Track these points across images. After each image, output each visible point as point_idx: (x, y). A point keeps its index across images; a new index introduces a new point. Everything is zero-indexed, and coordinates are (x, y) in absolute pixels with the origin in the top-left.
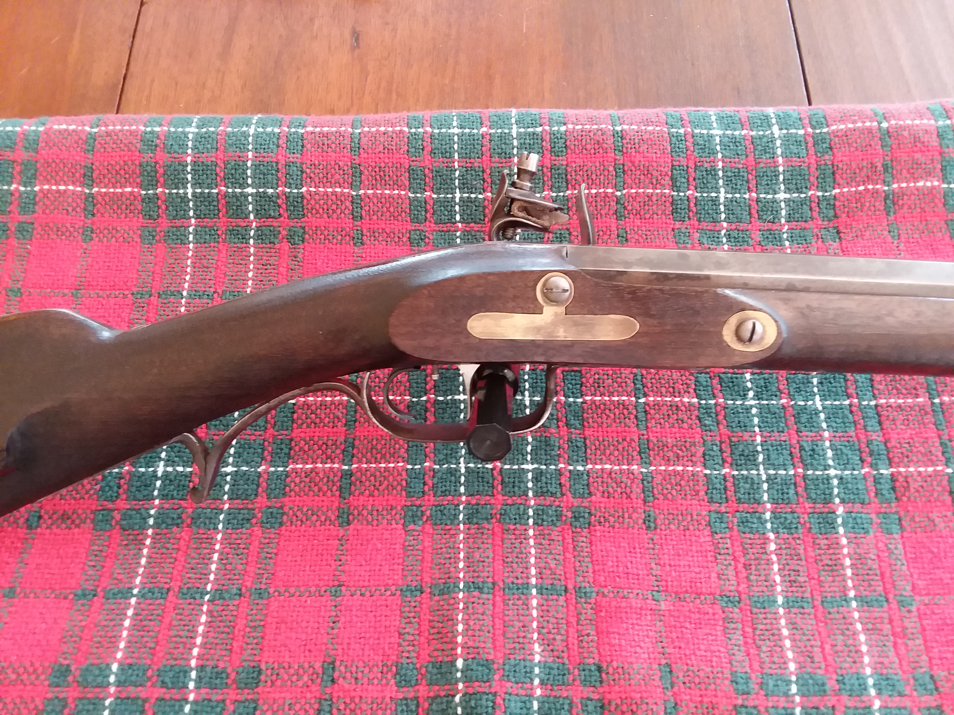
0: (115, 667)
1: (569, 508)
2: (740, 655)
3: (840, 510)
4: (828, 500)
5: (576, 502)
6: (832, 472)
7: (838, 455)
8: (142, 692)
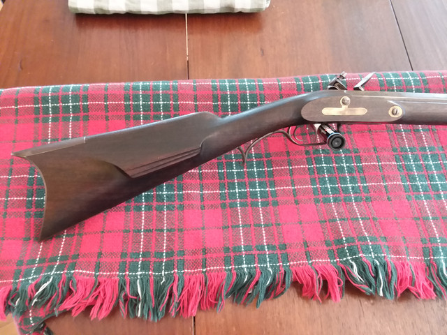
0: (242, 246)
1: (364, 196)
2: (422, 233)
3: (442, 193)
4: (438, 190)
5: (366, 195)
6: (438, 183)
7: (439, 178)
8: (253, 252)
